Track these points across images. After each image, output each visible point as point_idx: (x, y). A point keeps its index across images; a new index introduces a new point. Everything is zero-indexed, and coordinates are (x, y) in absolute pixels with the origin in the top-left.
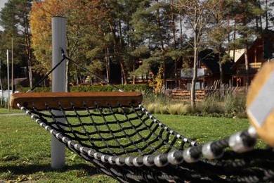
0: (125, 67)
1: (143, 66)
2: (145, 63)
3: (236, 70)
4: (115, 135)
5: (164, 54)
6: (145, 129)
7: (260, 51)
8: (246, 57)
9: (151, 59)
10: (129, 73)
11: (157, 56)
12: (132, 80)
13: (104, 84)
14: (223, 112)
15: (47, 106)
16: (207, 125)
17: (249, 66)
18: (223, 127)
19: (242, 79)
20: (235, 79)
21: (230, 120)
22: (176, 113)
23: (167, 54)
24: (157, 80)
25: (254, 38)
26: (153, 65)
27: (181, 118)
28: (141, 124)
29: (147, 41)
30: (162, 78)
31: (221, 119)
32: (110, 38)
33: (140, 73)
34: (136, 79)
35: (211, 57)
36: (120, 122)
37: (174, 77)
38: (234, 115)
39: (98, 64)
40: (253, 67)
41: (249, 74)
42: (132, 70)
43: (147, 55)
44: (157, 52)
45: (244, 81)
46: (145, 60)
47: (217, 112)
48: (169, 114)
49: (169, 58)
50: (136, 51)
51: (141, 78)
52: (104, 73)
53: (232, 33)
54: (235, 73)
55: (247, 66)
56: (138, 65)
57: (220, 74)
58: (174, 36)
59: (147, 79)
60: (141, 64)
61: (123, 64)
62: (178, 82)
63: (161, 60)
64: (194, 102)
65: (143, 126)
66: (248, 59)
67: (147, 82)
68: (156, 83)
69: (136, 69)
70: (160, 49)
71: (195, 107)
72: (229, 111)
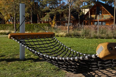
0: (39, 16)
1: (47, 15)
2: (48, 15)
3: (85, 18)
4: (47, 48)
5: (56, 11)
6: (57, 46)
7: (95, 10)
8: (89, 13)
9: (50, 13)
10: (41, 18)
11: (53, 11)
12: (42, 21)
13: (30, 23)
14: (80, 36)
15: (22, 38)
16: (74, 42)
17: (91, 16)
18: (81, 42)
19: (87, 21)
20: (85, 22)
21: (83, 39)
22: (62, 36)
23: (57, 11)
24: (53, 22)
25: (93, 4)
26: (51, 15)
27: (64, 39)
28: (55, 44)
29: (48, 5)
30: (55, 21)
31: (80, 39)
32: (33, 3)
33: (45, 19)
34: (44, 21)
35: (76, 13)
36: (48, 44)
37: (60, 20)
38: (84, 37)
39: (27, 14)
40: (92, 17)
41: (90, 19)
42: (42, 17)
43: (49, 11)
44: (53, 10)
45: (88, 22)
46: (48, 13)
47: (78, 36)
48: (59, 36)
49: (58, 12)
50: (44, 9)
51: (46, 20)
52: (30, 18)
53: (84, 3)
54: (85, 19)
55: (89, 16)
56: (44, 15)
57: (79, 19)
58: (60, 3)
59: (48, 21)
60: (46, 15)
61: (38, 14)
62: (61, 22)
63: (55, 13)
64: (69, 32)
65: (56, 45)
66: (90, 13)
67: (48, 23)
68: (53, 23)
69: (44, 17)
70: (54, 8)
71: (69, 34)
72: (83, 36)
